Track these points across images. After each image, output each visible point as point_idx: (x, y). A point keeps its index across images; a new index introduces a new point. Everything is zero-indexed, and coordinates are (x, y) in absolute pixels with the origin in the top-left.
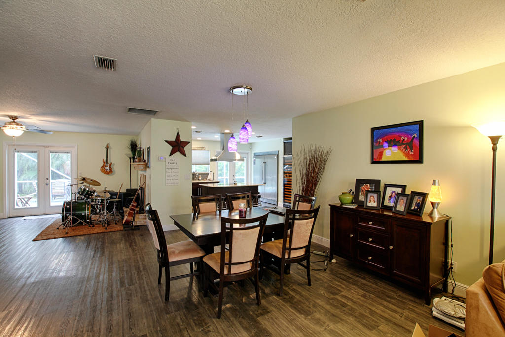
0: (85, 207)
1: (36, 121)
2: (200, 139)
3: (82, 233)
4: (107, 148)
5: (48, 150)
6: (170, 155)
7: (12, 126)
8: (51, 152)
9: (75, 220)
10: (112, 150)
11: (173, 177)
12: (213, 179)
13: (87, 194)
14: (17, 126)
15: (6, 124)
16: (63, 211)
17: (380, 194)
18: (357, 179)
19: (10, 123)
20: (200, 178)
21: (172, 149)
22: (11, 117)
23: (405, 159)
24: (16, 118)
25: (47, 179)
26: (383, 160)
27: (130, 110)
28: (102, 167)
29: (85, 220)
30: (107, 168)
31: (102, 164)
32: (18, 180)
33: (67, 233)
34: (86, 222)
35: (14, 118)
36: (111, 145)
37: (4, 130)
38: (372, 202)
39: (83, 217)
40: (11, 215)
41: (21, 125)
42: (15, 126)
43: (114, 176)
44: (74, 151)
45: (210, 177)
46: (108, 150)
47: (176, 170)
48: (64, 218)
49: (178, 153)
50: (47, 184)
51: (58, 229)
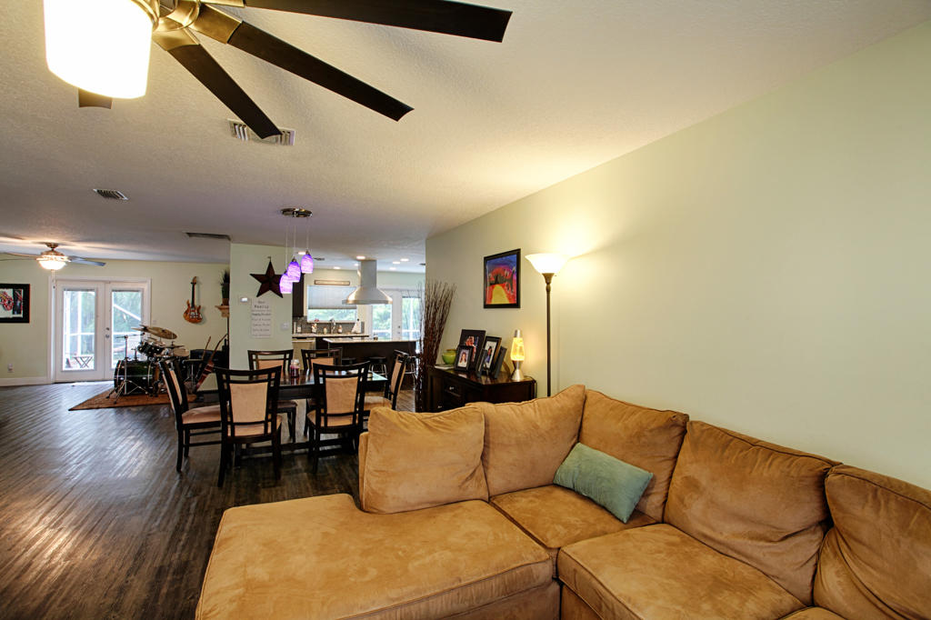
0: (147, 369)
1: (81, 248)
2: (338, 268)
3: (135, 404)
4: (194, 284)
5: (110, 287)
6: (258, 296)
7: (49, 256)
8: (113, 291)
9: (130, 387)
10: (201, 286)
11: (263, 327)
12: (363, 332)
13: (150, 349)
14: (57, 257)
15: (42, 254)
16: (116, 374)
17: (473, 351)
18: (463, 331)
19: (48, 253)
20: (340, 331)
21: (261, 287)
22: (49, 245)
23: (507, 302)
24: (56, 245)
25: (108, 329)
26: (493, 302)
27: (190, 234)
28: (186, 312)
29: (147, 387)
30: (194, 314)
31: (186, 308)
32: (83, 331)
33: (115, 403)
34: (148, 390)
35: (53, 246)
36: (200, 280)
37: (41, 262)
38: (463, 361)
39: (144, 383)
40: (58, 380)
41: (62, 255)
42: (54, 256)
43: (204, 326)
44: (146, 287)
45: (357, 328)
46: (196, 286)
47: (268, 317)
48: (117, 383)
49: (270, 293)
50: (108, 337)
51: (108, 397)
